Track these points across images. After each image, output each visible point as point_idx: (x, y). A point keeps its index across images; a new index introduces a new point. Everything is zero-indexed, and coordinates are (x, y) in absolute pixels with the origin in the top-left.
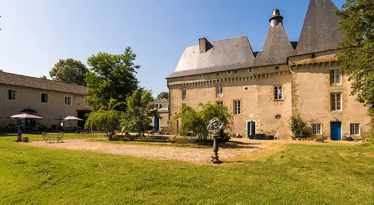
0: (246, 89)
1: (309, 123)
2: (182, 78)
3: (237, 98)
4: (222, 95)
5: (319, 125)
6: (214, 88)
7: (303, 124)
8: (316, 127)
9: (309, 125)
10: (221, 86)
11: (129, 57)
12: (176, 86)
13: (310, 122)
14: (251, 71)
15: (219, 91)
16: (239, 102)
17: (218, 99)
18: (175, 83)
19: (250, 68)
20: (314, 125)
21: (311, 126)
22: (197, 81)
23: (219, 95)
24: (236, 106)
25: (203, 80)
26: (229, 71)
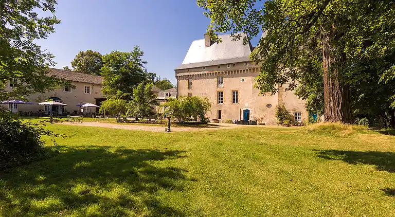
0: (243, 80)
1: (291, 112)
2: (189, 70)
3: (235, 89)
4: (222, 86)
5: (300, 113)
6: (216, 79)
7: (287, 112)
8: (297, 114)
9: (291, 113)
10: (222, 78)
11: (137, 54)
12: (183, 77)
13: (293, 110)
14: (247, 65)
15: (219, 82)
16: (237, 93)
17: (218, 90)
18: (182, 74)
19: (246, 62)
20: (295, 113)
21: (293, 114)
22: (202, 73)
23: (219, 85)
24: (234, 96)
25: (206, 72)
26: (229, 64)
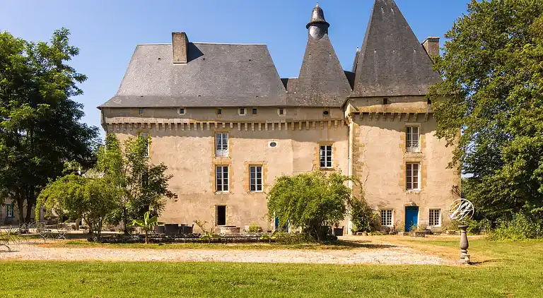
0: (273, 144)
1: (377, 208)
2: (140, 110)
3: (256, 161)
4: (226, 153)
5: (390, 211)
6: (211, 139)
7: (369, 211)
8: (386, 213)
9: (376, 212)
10: (224, 137)
12: (125, 127)
13: (379, 206)
14: (281, 113)
15: (220, 145)
16: (259, 169)
17: (218, 161)
18: (122, 120)
19: (281, 109)
20: (383, 212)
21: (379, 214)
22: (176, 121)
23: (220, 152)
24: (253, 176)
25: (187, 121)
26: (242, 109)
